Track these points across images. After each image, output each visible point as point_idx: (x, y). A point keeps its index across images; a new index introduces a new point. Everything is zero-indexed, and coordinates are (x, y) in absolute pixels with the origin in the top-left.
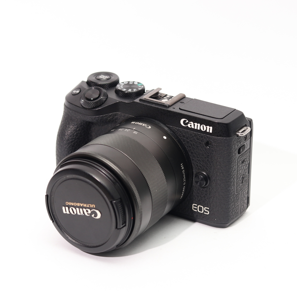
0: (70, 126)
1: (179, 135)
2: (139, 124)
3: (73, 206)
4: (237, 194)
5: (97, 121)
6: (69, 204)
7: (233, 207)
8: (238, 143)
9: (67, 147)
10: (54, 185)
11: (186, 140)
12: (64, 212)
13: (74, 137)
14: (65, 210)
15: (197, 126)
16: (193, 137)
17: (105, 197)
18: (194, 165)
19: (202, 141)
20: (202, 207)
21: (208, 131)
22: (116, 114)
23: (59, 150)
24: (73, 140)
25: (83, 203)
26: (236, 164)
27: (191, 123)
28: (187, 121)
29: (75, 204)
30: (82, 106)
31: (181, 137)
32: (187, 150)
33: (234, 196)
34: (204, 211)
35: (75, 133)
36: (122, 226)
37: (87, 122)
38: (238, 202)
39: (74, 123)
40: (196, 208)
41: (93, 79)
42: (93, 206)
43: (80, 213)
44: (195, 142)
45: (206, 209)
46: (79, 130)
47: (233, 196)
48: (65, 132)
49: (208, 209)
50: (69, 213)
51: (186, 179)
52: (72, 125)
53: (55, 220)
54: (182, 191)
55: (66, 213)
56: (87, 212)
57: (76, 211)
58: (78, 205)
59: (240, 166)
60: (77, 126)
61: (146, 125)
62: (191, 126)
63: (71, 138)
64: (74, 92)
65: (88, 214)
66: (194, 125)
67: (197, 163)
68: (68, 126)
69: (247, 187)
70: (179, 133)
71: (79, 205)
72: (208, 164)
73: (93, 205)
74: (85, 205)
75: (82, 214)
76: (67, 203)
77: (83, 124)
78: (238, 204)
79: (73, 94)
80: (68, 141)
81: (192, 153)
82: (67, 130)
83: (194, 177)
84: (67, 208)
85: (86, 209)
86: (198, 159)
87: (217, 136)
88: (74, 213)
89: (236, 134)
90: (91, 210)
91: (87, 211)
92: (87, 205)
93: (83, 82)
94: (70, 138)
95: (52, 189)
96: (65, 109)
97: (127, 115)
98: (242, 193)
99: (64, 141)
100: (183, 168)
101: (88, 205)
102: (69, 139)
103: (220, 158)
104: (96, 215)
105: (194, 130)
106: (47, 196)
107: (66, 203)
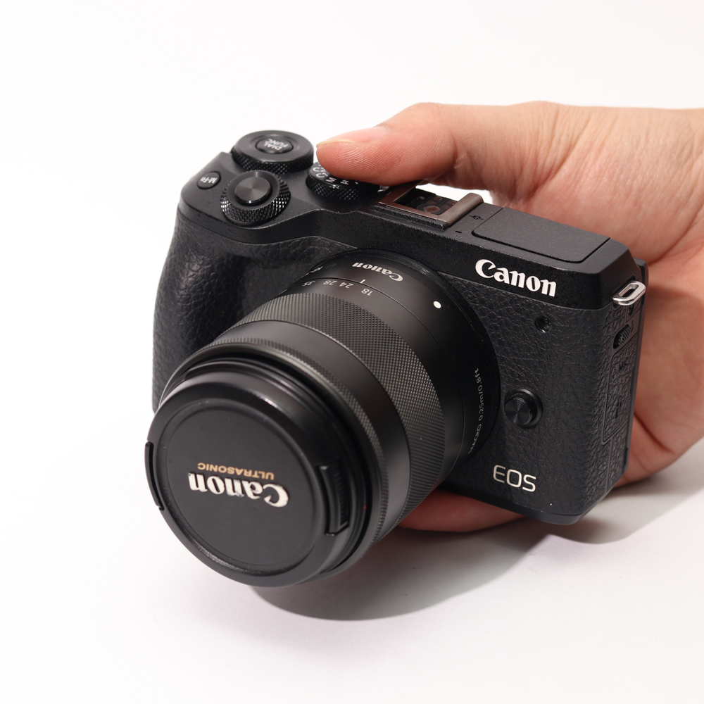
0: (193, 265)
1: (470, 298)
2: (373, 269)
3: (217, 474)
4: (604, 443)
5: (264, 256)
6: (207, 469)
7: (594, 475)
8: (616, 322)
9: (185, 317)
10: (170, 421)
11: (489, 311)
12: (193, 487)
13: (203, 293)
14: (196, 483)
15: (518, 279)
16: (506, 304)
17: (302, 454)
18: (505, 372)
19: (528, 315)
20: (517, 475)
21: (545, 292)
22: (310, 239)
23: (163, 323)
24: (201, 299)
25: (244, 468)
26: (608, 372)
27: (502, 272)
28: (493, 266)
29: (222, 469)
30: (225, 216)
31: (475, 302)
32: (490, 335)
33: (598, 450)
34: (523, 484)
35: (205, 282)
36: (340, 527)
37: (235, 257)
38: (605, 463)
39: (203, 259)
40: (503, 475)
41: (249, 149)
42: (270, 476)
43: (234, 491)
44: (509, 317)
45: (528, 479)
46: (215, 276)
47: (594, 450)
48: (180, 279)
49: (535, 478)
50: (206, 490)
51: (484, 407)
52: (198, 264)
53: (167, 505)
54: (474, 437)
55: (197, 489)
56: (252, 491)
57: (225, 486)
58: (229, 472)
59: (615, 377)
60: (210, 266)
61: (390, 272)
62: (501, 277)
63: (195, 294)
64: (204, 180)
65: (255, 495)
66: (510, 276)
67: (513, 367)
68: (189, 265)
69: (626, 427)
70: (471, 294)
71: (233, 473)
72: (539, 371)
73: (268, 474)
74: (248, 474)
75: (238, 495)
76: (202, 466)
77: (225, 262)
78: (605, 467)
79: (200, 185)
80: (188, 303)
81: (500, 343)
82: (185, 276)
83: (503, 402)
84: (200, 478)
85: (249, 482)
86: (514, 359)
87: (568, 305)
88: (217, 490)
89: (613, 300)
90: (262, 486)
91: (253, 488)
92: (253, 474)
93: (223, 154)
94: (193, 295)
95: (164, 429)
96: (179, 221)
97: (338, 244)
98: (615, 439)
99: (178, 301)
100: (479, 381)
101: (256, 473)
102: (190, 298)
103: (571, 359)
104: (275, 498)
105: (509, 287)
106: (150, 447)
107: (200, 464)
